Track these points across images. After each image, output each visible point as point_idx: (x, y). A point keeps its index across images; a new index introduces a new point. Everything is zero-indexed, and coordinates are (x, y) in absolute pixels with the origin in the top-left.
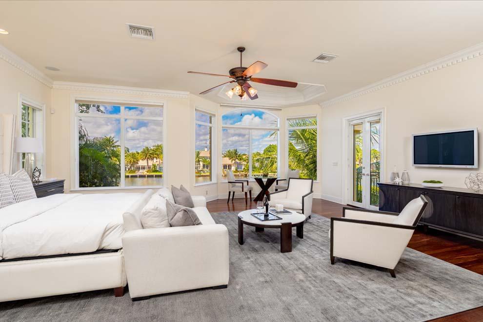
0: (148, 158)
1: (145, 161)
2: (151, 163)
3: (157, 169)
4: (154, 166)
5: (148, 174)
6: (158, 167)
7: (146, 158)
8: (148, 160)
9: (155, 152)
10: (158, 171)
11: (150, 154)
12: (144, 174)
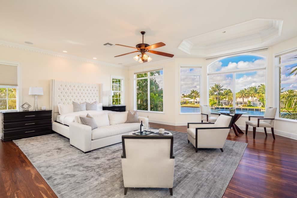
0: (244, 97)
1: (242, 99)
2: (246, 100)
3: (252, 105)
4: (250, 102)
5: (243, 107)
6: (252, 103)
7: (242, 96)
8: (243, 98)
9: (249, 92)
10: (252, 106)
11: (245, 93)
12: (240, 107)
